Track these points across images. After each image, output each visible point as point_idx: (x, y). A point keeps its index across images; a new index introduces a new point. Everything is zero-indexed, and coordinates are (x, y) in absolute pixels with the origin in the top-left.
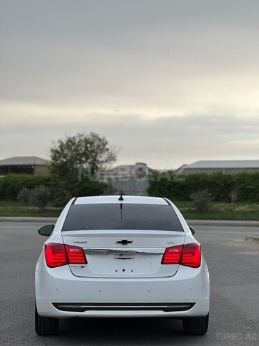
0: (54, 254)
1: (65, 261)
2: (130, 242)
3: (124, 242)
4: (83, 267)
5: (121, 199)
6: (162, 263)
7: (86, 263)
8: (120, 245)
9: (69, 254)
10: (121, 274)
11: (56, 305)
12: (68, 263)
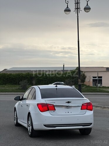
0: (42, 107)
1: (47, 110)
2: (70, 102)
3: (69, 102)
4: (54, 111)
5: (56, 86)
6: (81, 109)
7: (55, 110)
8: (67, 103)
9: (49, 107)
10: (67, 114)
11: (45, 125)
12: (48, 110)
